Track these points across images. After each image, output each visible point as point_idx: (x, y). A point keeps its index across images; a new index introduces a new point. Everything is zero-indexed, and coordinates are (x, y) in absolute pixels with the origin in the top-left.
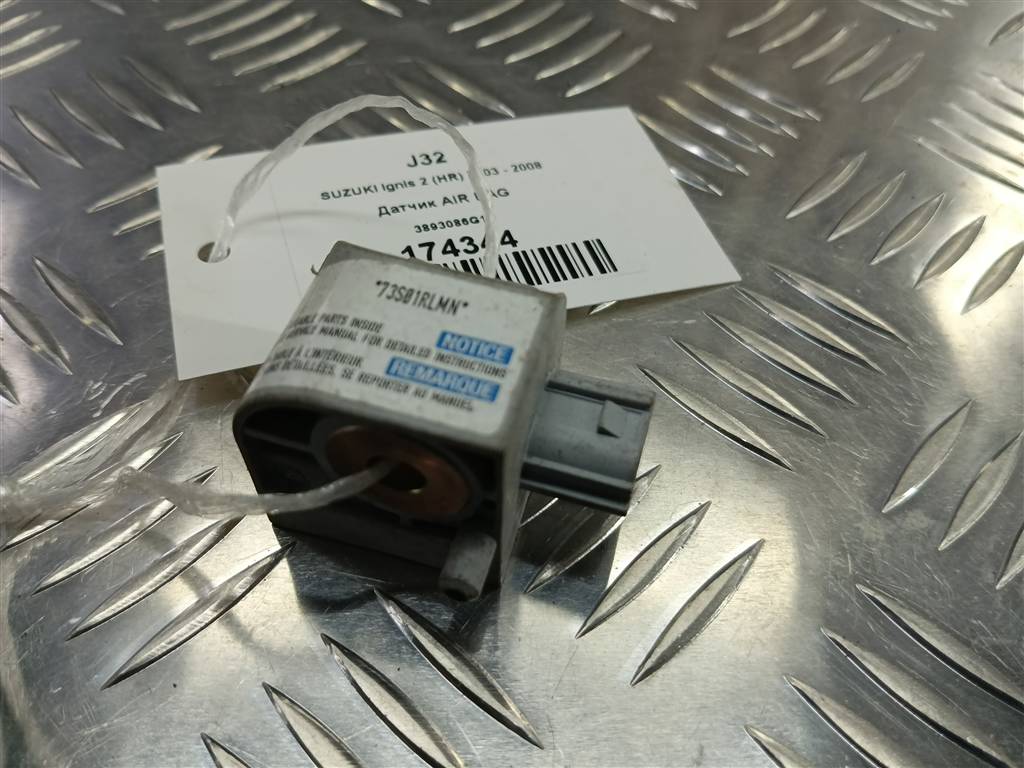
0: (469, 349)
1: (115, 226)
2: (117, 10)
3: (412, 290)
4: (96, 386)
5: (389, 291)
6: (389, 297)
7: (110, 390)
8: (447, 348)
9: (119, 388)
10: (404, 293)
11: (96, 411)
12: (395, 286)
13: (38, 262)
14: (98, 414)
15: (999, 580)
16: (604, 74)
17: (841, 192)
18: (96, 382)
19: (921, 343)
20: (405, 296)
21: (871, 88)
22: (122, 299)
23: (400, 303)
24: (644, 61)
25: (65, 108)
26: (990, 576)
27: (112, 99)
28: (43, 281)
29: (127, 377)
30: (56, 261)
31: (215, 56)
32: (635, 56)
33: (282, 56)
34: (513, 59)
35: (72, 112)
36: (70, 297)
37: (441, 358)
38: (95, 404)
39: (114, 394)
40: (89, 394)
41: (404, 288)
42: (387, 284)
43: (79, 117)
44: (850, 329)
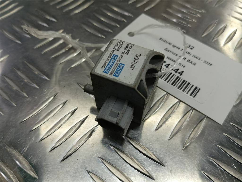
1: (42, 51)
4: (45, 90)
13: (25, 62)
31: (58, 7)
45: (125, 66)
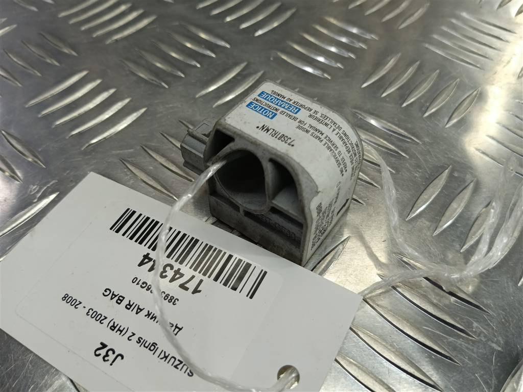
0: (264, 111)
1: (39, 112)
2: (34, 9)
3: (279, 139)
4: (34, 187)
5: (289, 141)
6: (290, 139)
7: (40, 189)
8: (273, 113)
9: (45, 188)
10: (283, 139)
11: (34, 199)
12: (286, 143)
13: (3, 132)
14: (36, 201)
15: (462, 248)
16: (273, 23)
17: (388, 73)
18: (34, 185)
19: (426, 142)
20: (283, 138)
21: (403, 22)
22: (44, 146)
23: (286, 135)
24: (292, 16)
25: (12, 59)
26: (458, 246)
27: (35, 53)
28: (6, 141)
29: (49, 182)
30: (12, 131)
31: (83, 28)
32: (288, 14)
33: (116, 26)
34: (228, 19)
35: (15, 60)
36: (19, 147)
37: (276, 110)
38: (34, 196)
39: (42, 191)
40: (31, 191)
41: (282, 141)
42: (289, 144)
43: (19, 62)
44: (391, 138)
45: (270, 120)
